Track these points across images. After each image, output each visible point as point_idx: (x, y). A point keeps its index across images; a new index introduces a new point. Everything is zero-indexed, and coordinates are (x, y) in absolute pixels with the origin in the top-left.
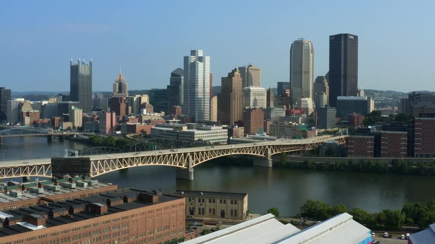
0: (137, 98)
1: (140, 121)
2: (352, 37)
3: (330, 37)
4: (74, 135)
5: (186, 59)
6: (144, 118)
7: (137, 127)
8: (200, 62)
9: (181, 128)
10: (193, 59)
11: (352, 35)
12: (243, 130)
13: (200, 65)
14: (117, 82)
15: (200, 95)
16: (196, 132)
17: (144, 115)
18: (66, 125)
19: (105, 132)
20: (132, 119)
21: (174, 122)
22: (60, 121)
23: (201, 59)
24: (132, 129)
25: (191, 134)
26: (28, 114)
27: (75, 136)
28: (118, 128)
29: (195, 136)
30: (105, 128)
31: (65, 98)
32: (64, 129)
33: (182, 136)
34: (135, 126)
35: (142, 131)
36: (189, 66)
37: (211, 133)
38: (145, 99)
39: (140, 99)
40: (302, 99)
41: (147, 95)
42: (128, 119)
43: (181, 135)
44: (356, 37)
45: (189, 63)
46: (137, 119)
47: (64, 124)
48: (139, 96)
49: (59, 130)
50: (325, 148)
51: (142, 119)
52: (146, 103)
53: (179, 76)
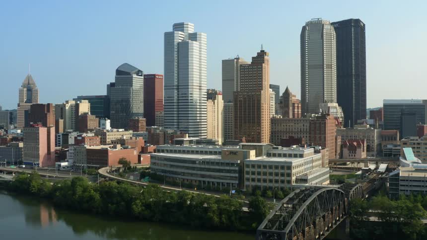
0: (71, 106)
1: (103, 142)
5: (169, 37)
6: (110, 137)
7: (110, 154)
8: (193, 40)
10: (179, 36)
11: (360, 21)
13: (195, 45)
14: (24, 88)
17: (108, 131)
20: (91, 139)
23: (193, 37)
24: (101, 157)
29: (293, 171)
30: (38, 156)
36: (176, 47)
38: (85, 107)
40: (328, 104)
41: (87, 101)
42: (84, 138)
43: (251, 170)
44: (363, 24)
45: (176, 43)
46: (98, 139)
48: (74, 102)
51: (105, 139)
52: (88, 113)
53: (129, 74)
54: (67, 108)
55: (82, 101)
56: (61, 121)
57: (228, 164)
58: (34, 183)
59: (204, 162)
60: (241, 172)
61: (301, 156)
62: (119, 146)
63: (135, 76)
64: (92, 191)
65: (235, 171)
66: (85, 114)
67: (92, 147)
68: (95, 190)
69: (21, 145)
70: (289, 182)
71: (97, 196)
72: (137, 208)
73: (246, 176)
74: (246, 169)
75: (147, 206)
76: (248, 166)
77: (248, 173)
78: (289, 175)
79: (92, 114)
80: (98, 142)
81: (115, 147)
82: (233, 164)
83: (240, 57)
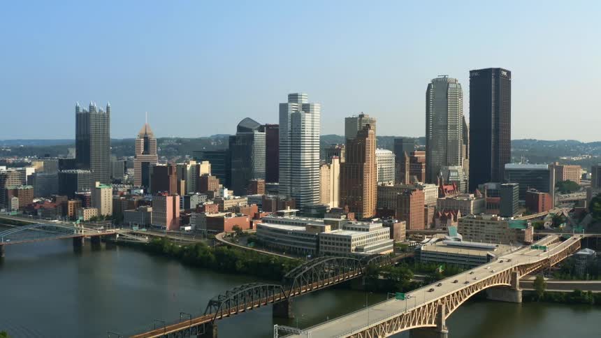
0: (192, 166)
1: (221, 209)
2: (505, 73)
3: (471, 72)
4: (115, 234)
5: (283, 108)
6: (227, 205)
7: (225, 221)
8: (306, 112)
9: (323, 229)
11: (505, 70)
12: (405, 226)
13: (307, 117)
14: (141, 138)
15: (308, 165)
16: (354, 235)
17: (225, 199)
18: (89, 213)
19: (165, 228)
20: (210, 206)
21: (291, 213)
22: (76, 206)
23: (306, 108)
24: (218, 224)
25: (345, 240)
26: (16, 193)
27: (118, 236)
28: (185, 221)
29: (352, 243)
30: (165, 221)
31: (64, 164)
32: (85, 220)
33: (326, 243)
34: (221, 220)
35: (235, 228)
36: (289, 118)
37: (370, 236)
38: (205, 168)
39: (198, 167)
40: (450, 168)
41: (208, 162)
42: (204, 206)
43: (324, 240)
44: (509, 73)
45: (289, 114)
46: (217, 206)
47: (85, 211)
48: (194, 163)
49: (78, 222)
50: (583, 262)
51: (223, 206)
52: (208, 175)
53: (251, 130)
54: (188, 169)
55: (203, 162)
56: (183, 182)
57: (309, 236)
58: (165, 246)
59: (295, 233)
60: (318, 241)
61: (368, 230)
62: (233, 215)
63: (256, 132)
64: (210, 253)
65: (313, 241)
66: (206, 175)
67: (212, 215)
68: (212, 253)
69: (150, 209)
70: (350, 250)
71: (213, 257)
72: (239, 265)
73: (320, 245)
74: (321, 240)
75: (246, 264)
76: (322, 238)
77: (322, 243)
78: (350, 246)
79: (212, 175)
80: (217, 210)
81: (230, 215)
82: (313, 236)
83: (364, 113)
